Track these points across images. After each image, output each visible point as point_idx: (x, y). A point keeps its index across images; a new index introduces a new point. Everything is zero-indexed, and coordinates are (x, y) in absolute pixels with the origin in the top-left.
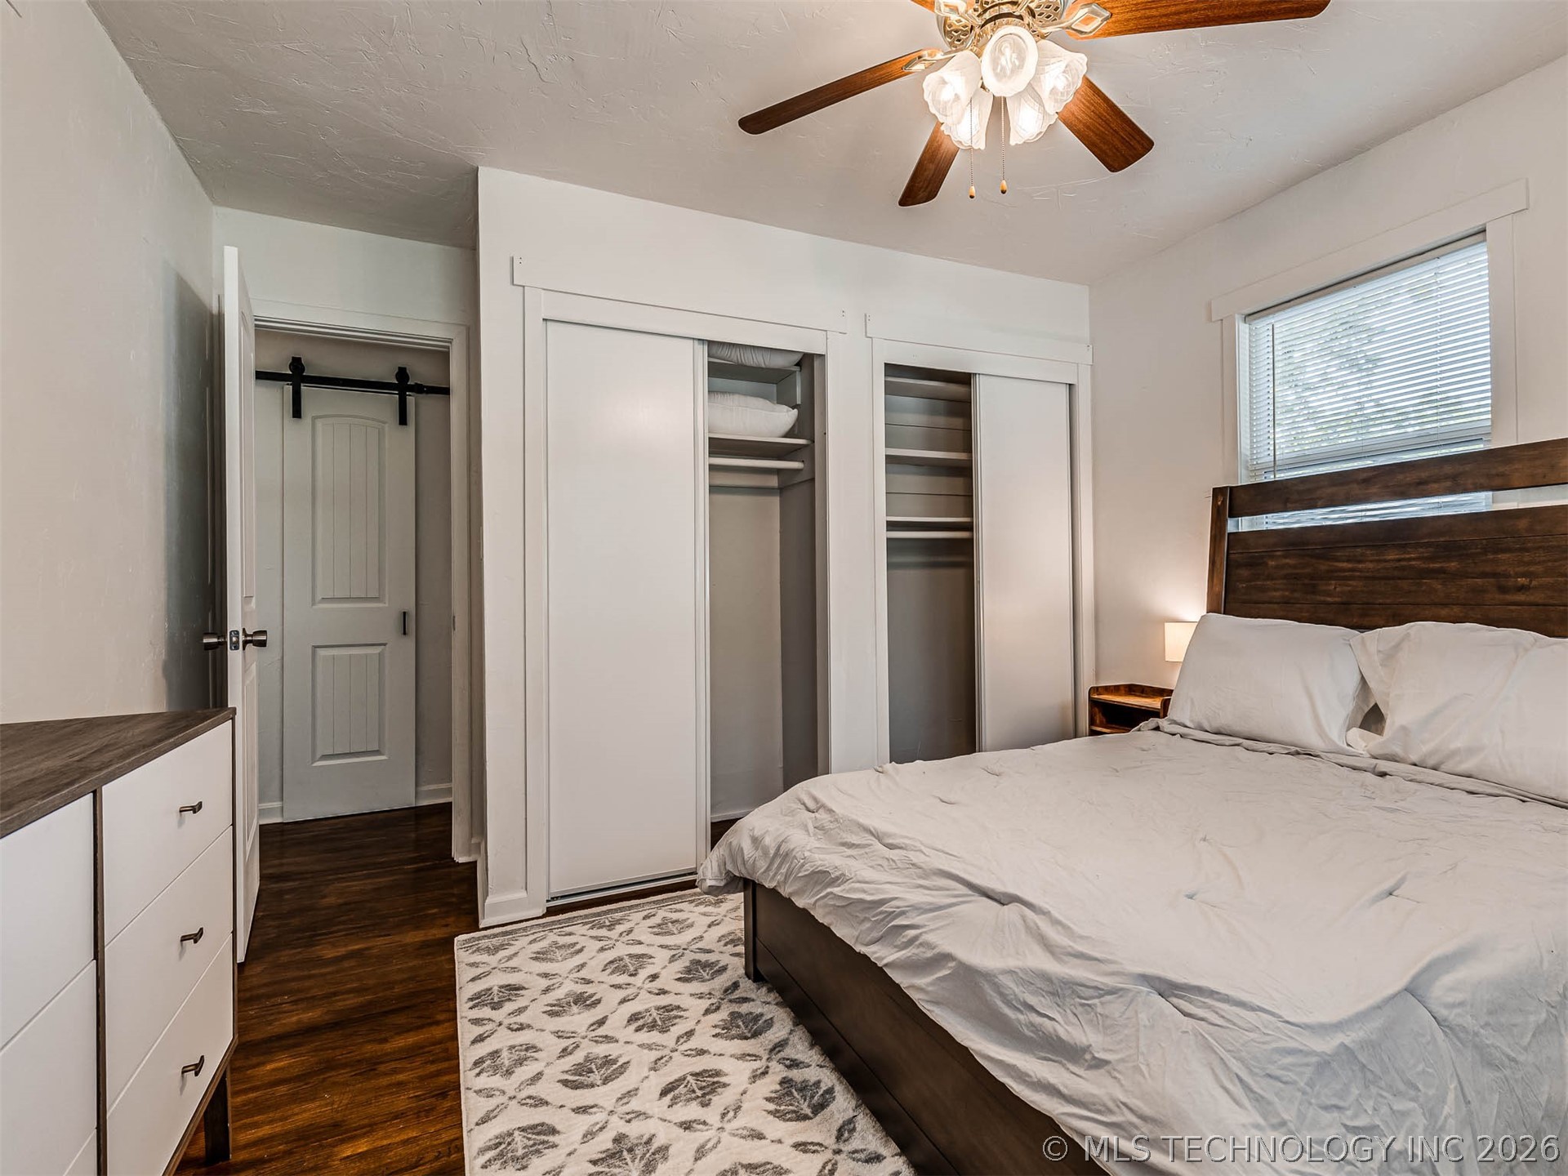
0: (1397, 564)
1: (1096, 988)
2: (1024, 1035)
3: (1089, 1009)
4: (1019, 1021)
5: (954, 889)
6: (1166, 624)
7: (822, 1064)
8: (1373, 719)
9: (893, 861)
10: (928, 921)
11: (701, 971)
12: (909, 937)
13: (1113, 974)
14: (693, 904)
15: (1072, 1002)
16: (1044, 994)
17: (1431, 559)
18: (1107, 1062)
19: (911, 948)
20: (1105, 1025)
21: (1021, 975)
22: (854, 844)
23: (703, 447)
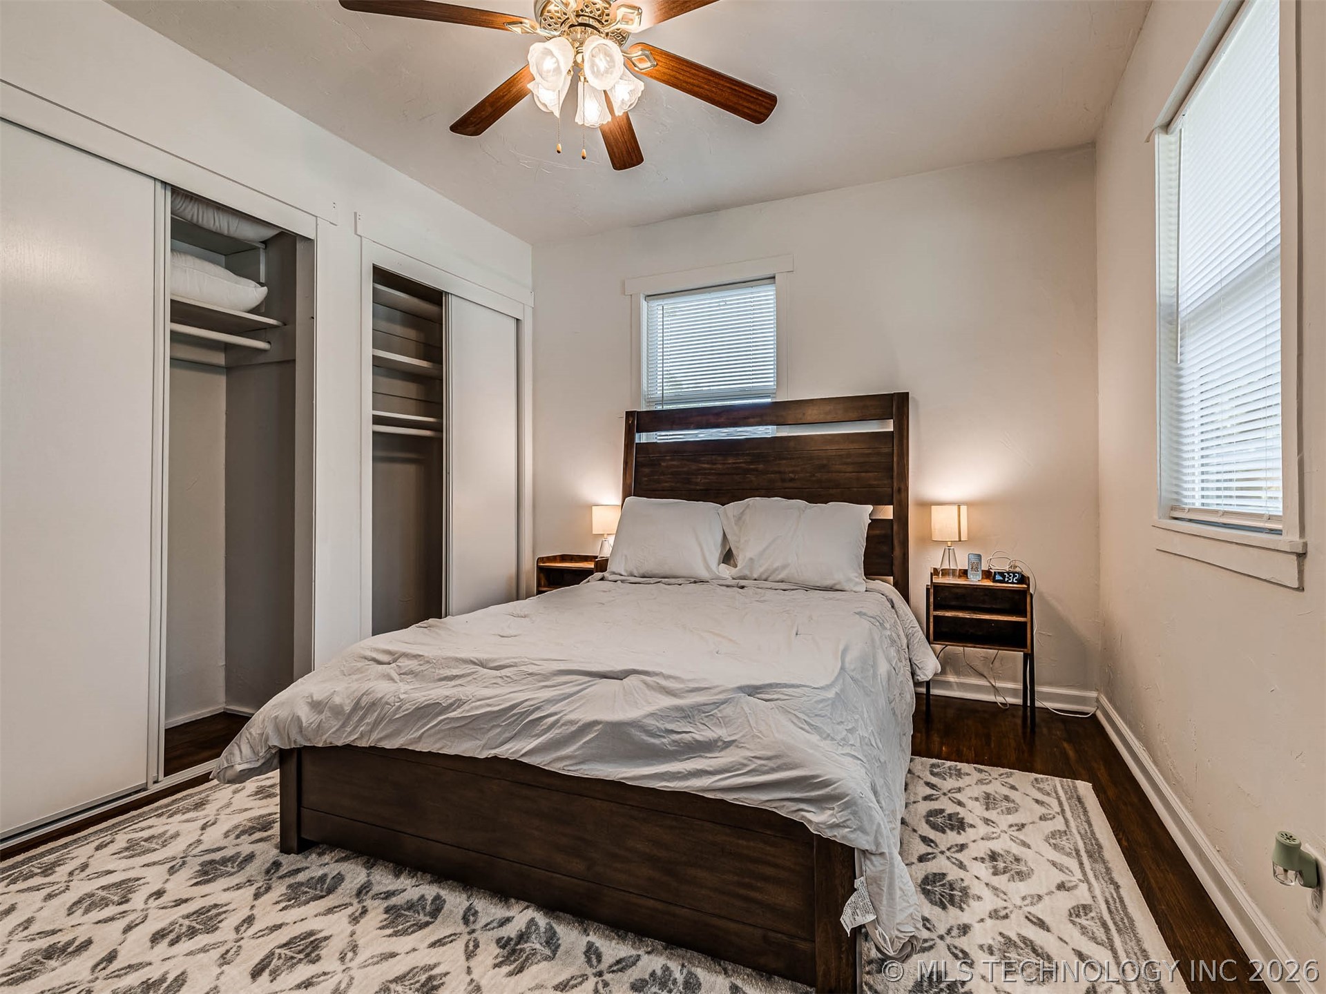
0: (734, 466)
1: (715, 703)
2: (670, 751)
3: (711, 717)
4: (664, 744)
5: (576, 681)
6: (593, 507)
7: (417, 883)
8: (728, 557)
9: (507, 677)
10: (564, 707)
11: (222, 868)
12: (549, 723)
13: (720, 693)
14: (165, 817)
15: (700, 717)
16: (679, 719)
17: (751, 463)
18: (734, 741)
19: (553, 730)
20: (724, 722)
21: (660, 713)
22: (457, 676)
23: (164, 311)
